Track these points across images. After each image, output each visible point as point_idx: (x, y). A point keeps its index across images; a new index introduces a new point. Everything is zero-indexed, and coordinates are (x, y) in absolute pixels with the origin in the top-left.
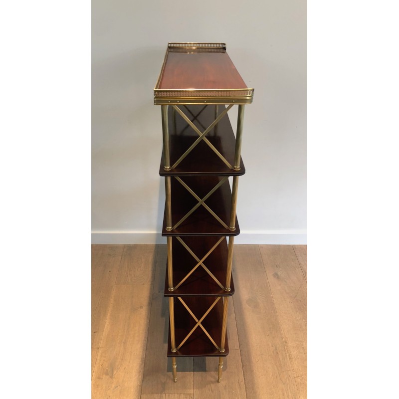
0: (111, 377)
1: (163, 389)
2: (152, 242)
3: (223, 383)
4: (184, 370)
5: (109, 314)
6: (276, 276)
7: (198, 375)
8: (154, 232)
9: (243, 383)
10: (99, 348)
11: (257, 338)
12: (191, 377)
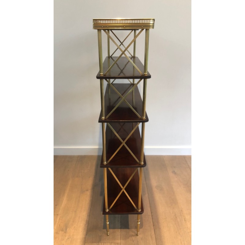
0: (65, 232)
1: (100, 240)
2: (96, 154)
3: (140, 236)
4: (114, 228)
5: (66, 195)
6: (174, 172)
7: (124, 231)
8: (97, 147)
9: (154, 236)
10: (58, 215)
11: (162, 208)
12: (119, 232)
